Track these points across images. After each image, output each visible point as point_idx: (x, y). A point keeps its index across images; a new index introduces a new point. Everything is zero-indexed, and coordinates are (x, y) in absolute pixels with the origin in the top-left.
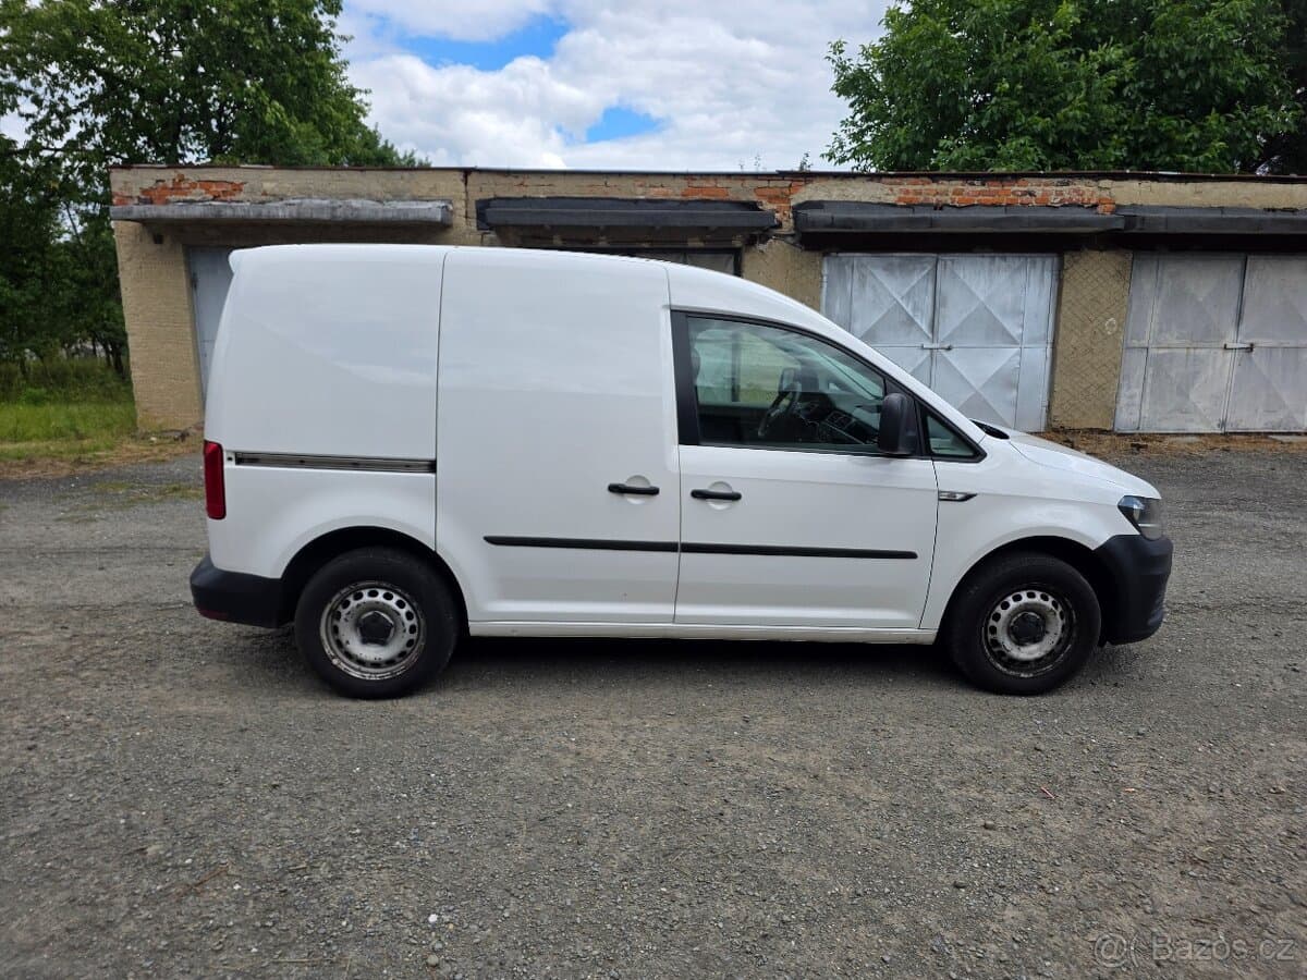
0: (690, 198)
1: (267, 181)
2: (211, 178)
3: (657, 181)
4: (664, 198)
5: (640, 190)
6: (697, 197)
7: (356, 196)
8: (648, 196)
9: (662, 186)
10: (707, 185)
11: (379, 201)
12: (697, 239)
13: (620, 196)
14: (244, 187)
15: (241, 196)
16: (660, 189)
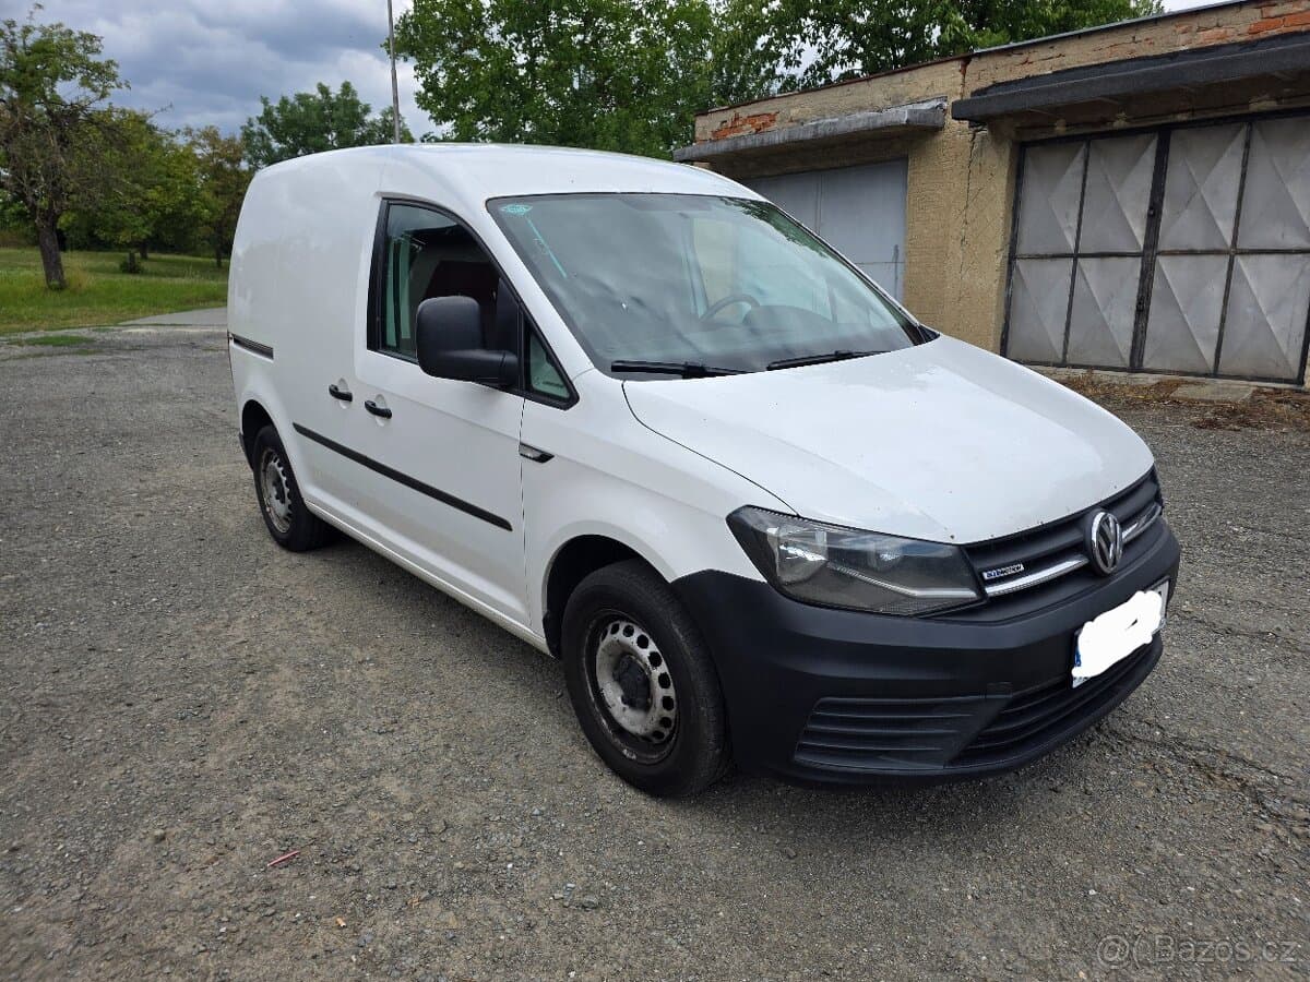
0: (1262, 35)
1: (793, 107)
2: (756, 112)
3: (1213, 19)
4: (1218, 42)
5: (1183, 38)
6: (1275, 32)
7: (861, 109)
8: (1194, 45)
9: (1218, 26)
10: (1296, 9)
11: (880, 111)
12: (1267, 96)
13: (1152, 53)
14: (778, 118)
15: (775, 126)
16: (1216, 30)
